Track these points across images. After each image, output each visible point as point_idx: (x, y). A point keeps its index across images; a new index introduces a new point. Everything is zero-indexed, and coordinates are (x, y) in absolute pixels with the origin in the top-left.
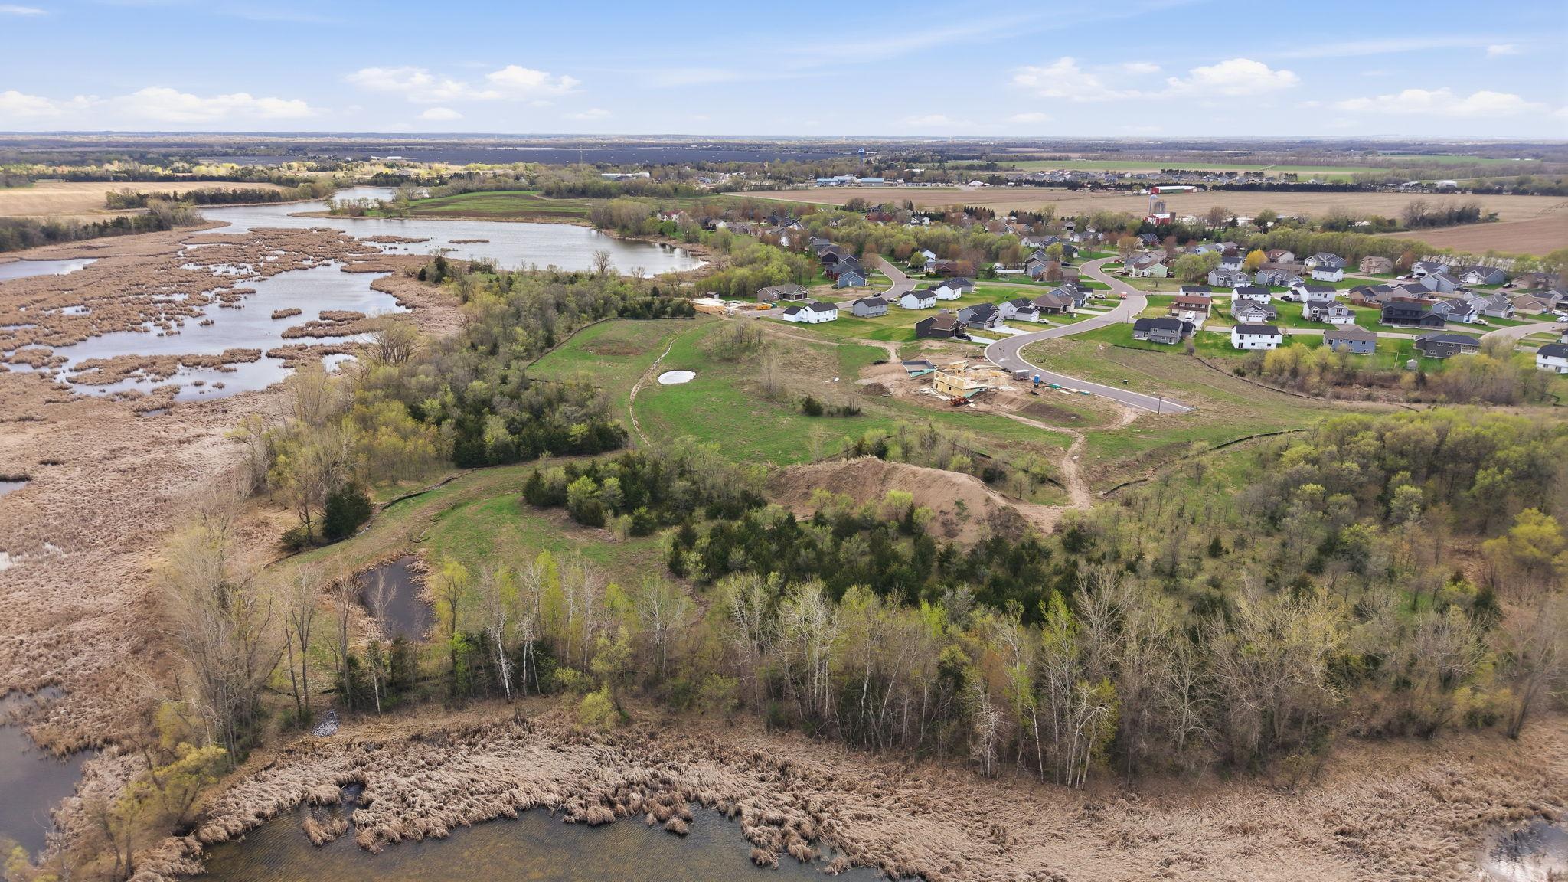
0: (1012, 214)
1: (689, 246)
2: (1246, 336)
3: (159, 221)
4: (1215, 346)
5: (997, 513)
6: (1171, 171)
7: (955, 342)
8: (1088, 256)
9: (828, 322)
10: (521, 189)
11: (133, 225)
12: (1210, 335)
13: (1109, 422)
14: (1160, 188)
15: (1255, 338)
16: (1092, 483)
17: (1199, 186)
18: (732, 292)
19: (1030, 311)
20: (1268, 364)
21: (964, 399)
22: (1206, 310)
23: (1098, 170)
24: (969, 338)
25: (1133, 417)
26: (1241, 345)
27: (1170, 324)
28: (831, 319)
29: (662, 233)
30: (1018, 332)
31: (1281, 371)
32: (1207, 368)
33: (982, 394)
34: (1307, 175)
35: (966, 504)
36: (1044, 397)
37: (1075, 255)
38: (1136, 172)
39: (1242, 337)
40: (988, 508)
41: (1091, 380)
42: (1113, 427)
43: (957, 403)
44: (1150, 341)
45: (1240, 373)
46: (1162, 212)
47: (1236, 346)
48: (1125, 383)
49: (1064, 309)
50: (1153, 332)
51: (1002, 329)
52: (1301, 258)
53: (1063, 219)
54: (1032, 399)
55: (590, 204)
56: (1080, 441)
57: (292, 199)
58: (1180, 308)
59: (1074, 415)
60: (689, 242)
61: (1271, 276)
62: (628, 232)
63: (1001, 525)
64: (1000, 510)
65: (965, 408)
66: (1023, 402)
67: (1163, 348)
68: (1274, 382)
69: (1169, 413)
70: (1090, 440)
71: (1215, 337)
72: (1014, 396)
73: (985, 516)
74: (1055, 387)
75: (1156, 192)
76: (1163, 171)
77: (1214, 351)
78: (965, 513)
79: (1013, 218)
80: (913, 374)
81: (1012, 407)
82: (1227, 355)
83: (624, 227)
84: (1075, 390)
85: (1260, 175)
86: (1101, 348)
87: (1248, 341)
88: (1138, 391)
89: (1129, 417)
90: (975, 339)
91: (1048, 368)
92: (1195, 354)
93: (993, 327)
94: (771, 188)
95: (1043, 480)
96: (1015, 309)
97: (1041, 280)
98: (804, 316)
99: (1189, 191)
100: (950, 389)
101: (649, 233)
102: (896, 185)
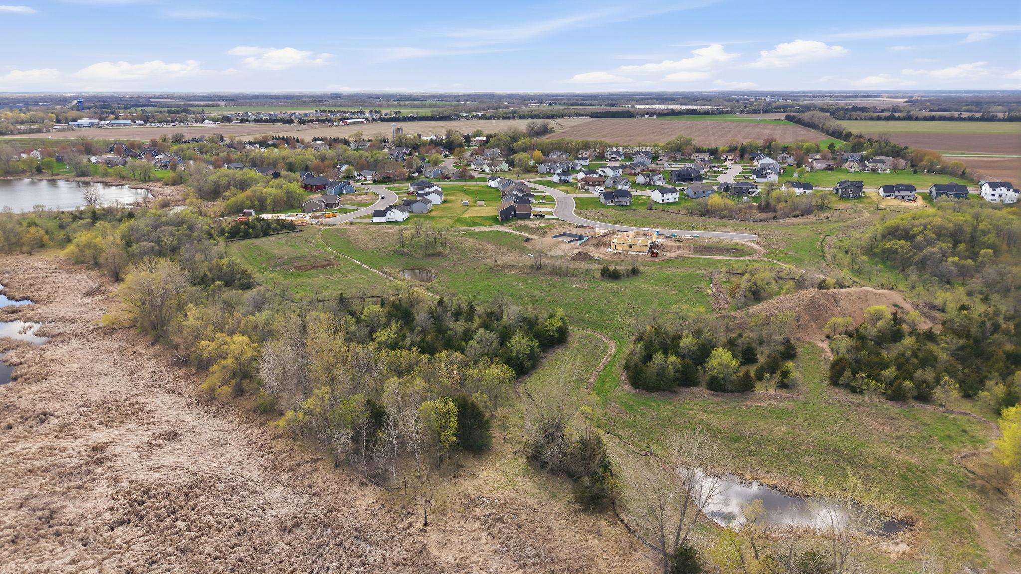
1: (82, 179)
6: (321, 111)
14: (348, 121)
17: (367, 119)
22: (604, 185)
23: (276, 112)
29: (39, 171)
34: (406, 112)
35: (898, 305)
38: (303, 112)
39: (663, 196)
43: (654, 254)
44: (615, 205)
50: (616, 199)
52: (546, 154)
54: (688, 244)
59: (732, 249)
60: (83, 174)
67: (634, 208)
74: (674, 236)
75: (346, 124)
76: (317, 111)
78: (905, 311)
80: (578, 242)
84: (689, 236)
85: (379, 112)
87: (666, 198)
97: (448, 178)
98: (390, 217)
99: (363, 122)
100: (631, 247)
101: (23, 172)
102: (139, 125)
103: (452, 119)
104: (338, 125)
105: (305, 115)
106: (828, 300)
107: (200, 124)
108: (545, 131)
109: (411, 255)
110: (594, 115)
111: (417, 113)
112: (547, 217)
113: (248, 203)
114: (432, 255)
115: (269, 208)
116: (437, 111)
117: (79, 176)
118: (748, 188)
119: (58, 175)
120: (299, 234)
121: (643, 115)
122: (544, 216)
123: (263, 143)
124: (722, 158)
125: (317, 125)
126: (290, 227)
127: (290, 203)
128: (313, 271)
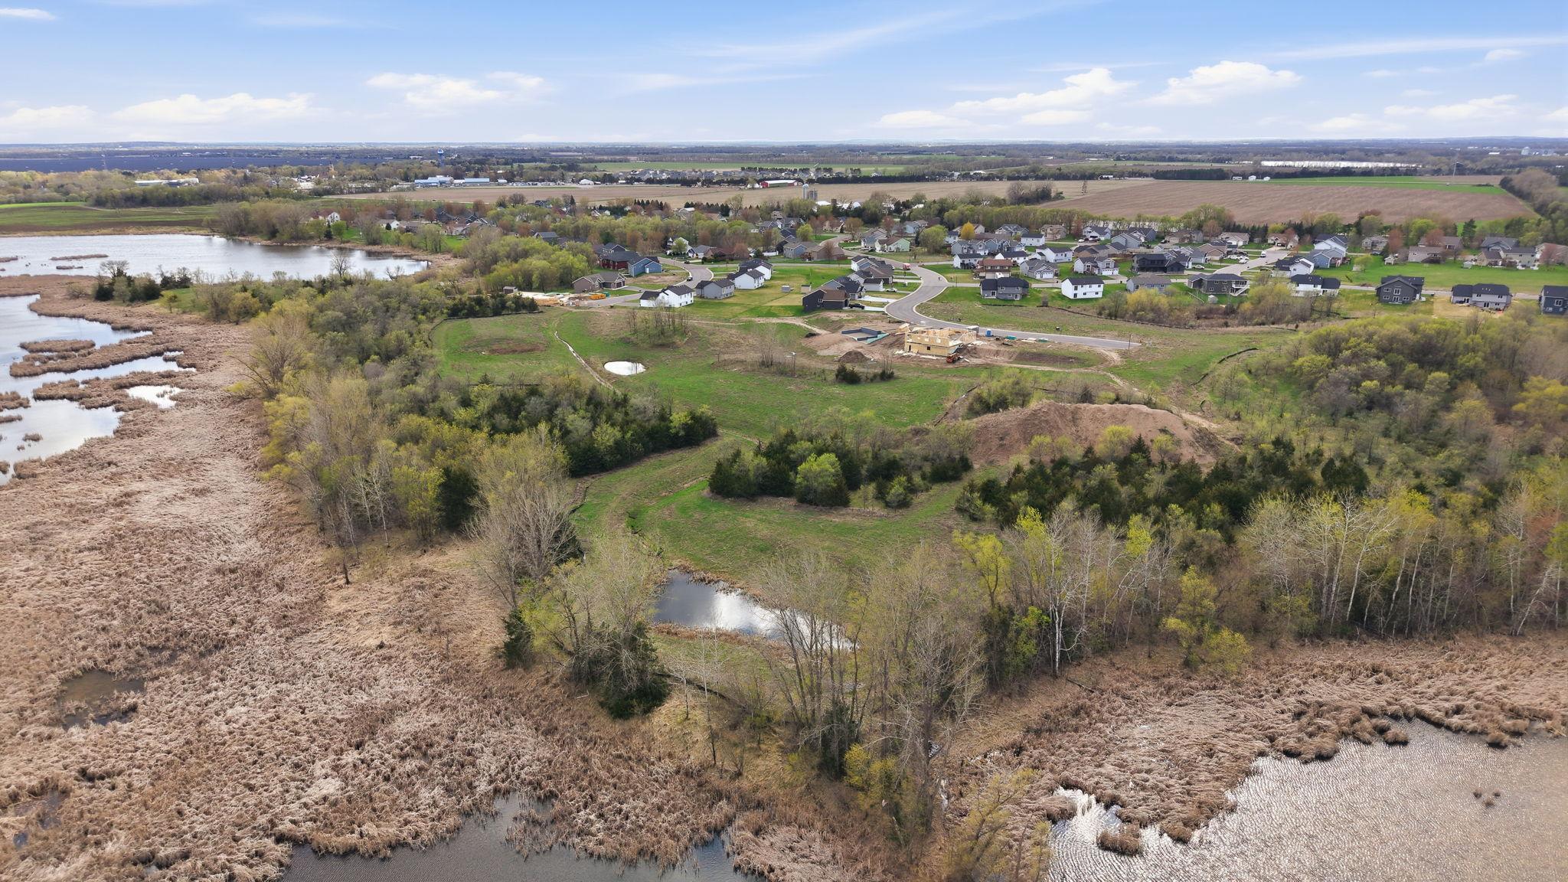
1: (376, 248)
2: (1079, 287)
5: (1197, 434)
6: (750, 169)
14: (769, 182)
15: (1086, 288)
17: (799, 180)
20: (1131, 306)
21: (953, 356)
22: (1009, 271)
23: (687, 170)
26: (1075, 295)
29: (329, 236)
30: (888, 300)
31: (1144, 311)
33: (962, 349)
34: (867, 170)
35: (1170, 431)
38: (721, 171)
39: (1076, 289)
43: (952, 360)
44: (997, 298)
45: (1113, 316)
47: (1072, 297)
50: (1000, 290)
51: (867, 298)
54: (1010, 350)
55: (178, 213)
56: (1112, 376)
60: (374, 243)
62: (283, 238)
65: (962, 363)
66: (1006, 353)
67: (1022, 303)
71: (1041, 292)
74: (1012, 339)
75: (766, 186)
76: (743, 169)
77: (1060, 302)
78: (1175, 439)
80: (869, 341)
81: (1005, 358)
83: (273, 233)
84: (1032, 339)
85: (829, 170)
86: (979, 306)
87: (1082, 292)
89: (1112, 355)
92: (1051, 306)
97: (810, 259)
98: (665, 300)
99: (792, 184)
100: (929, 348)
101: (311, 238)
102: (502, 184)
103: (927, 180)
104: (753, 188)
105: (725, 174)
106: (1062, 416)
107: (575, 185)
108: (1044, 196)
109: (635, 345)
110: (1160, 175)
111: (884, 172)
112: (867, 308)
113: (511, 278)
114: (662, 346)
115: (535, 285)
116: (913, 169)
117: (370, 244)
118: (1230, 283)
119: (348, 242)
120: (539, 316)
121: (1245, 176)
122: (863, 308)
123: (618, 211)
124: (1270, 241)
125: (725, 187)
126: (532, 307)
127: (564, 281)
128: (511, 356)
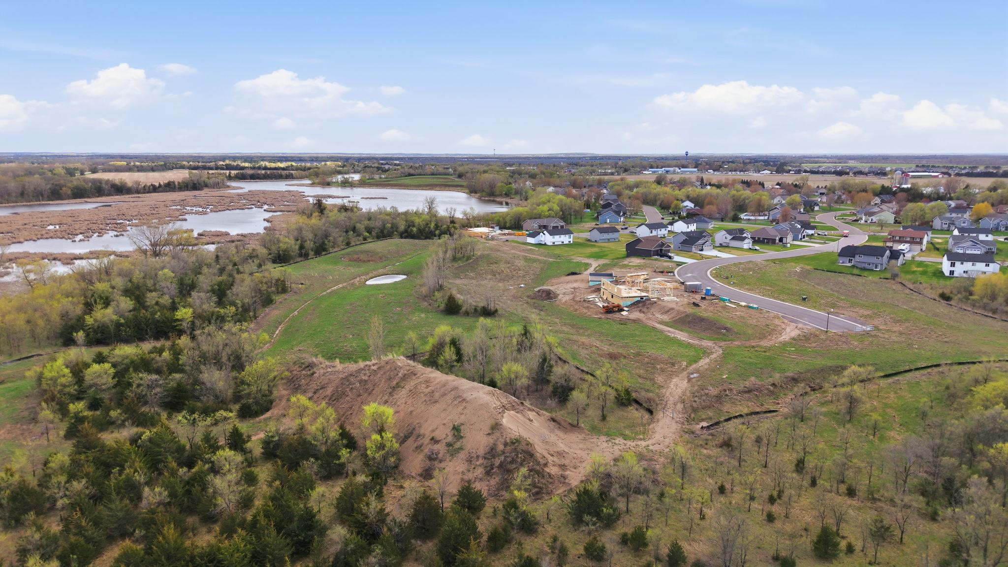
0: (778, 184)
1: (520, 202)
2: (958, 264)
3: (194, 184)
4: (924, 273)
5: (501, 447)
7: (656, 260)
8: (830, 209)
9: (563, 245)
10: (448, 174)
11: (177, 186)
12: (921, 264)
13: (763, 337)
14: (911, 174)
15: (968, 266)
16: (695, 410)
18: (508, 225)
19: (743, 239)
20: (977, 289)
21: (618, 306)
22: (921, 243)
24: (670, 257)
25: (795, 333)
26: (952, 272)
27: (877, 252)
28: (566, 242)
29: (506, 195)
30: (724, 255)
31: (993, 297)
32: (908, 291)
33: (641, 303)
35: (464, 430)
36: (706, 311)
37: (817, 208)
38: (895, 167)
39: (953, 265)
40: (491, 440)
41: (769, 296)
42: (765, 343)
43: (611, 310)
44: (853, 266)
45: (945, 297)
46: (906, 184)
47: (947, 273)
48: (804, 299)
49: (781, 240)
50: (858, 258)
51: (709, 252)
53: (818, 187)
54: (691, 310)
56: (713, 356)
57: (302, 178)
58: (895, 241)
59: (725, 328)
61: (996, 222)
62: (484, 194)
63: (501, 466)
64: (506, 444)
65: (617, 315)
66: (679, 312)
67: (866, 273)
68: (985, 307)
69: (839, 331)
70: (726, 355)
71: (927, 266)
72: (673, 306)
73: (482, 451)
74: (724, 300)
76: (918, 166)
77: (923, 279)
78: (458, 445)
79: (778, 187)
80: (591, 284)
81: (666, 318)
82: (934, 281)
83: (483, 191)
84: (743, 304)
86: (798, 269)
87: (960, 269)
88: (815, 308)
89: (790, 332)
90: (677, 258)
91: (729, 284)
92: (898, 280)
93: (702, 250)
94: (612, 174)
95: (626, 400)
96: (729, 237)
97: (777, 222)
98: (542, 239)
